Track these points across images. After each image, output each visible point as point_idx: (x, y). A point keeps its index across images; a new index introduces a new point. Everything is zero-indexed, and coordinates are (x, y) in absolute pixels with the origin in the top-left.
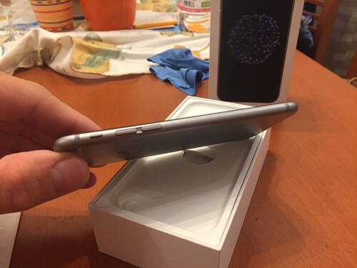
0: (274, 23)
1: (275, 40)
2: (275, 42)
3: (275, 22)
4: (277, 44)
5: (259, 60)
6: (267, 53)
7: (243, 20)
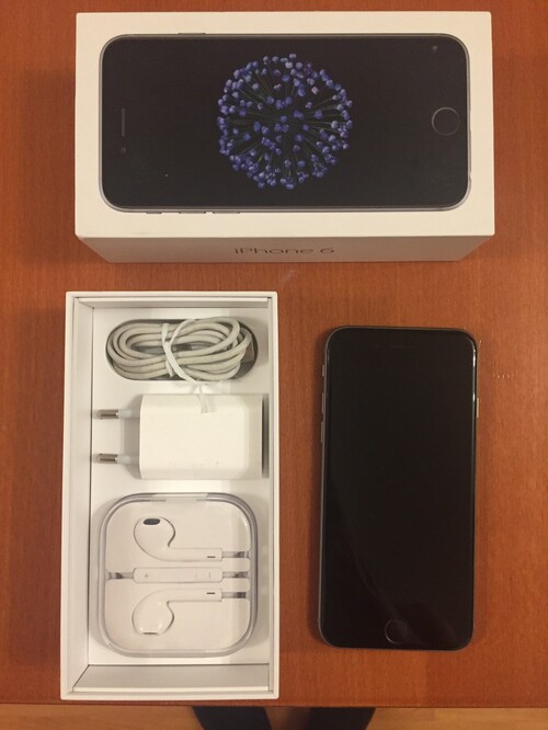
0: (240, 76)
1: (281, 66)
2: (289, 65)
3: (236, 73)
4: (294, 62)
5: (337, 102)
6: (319, 83)
7: (231, 153)
